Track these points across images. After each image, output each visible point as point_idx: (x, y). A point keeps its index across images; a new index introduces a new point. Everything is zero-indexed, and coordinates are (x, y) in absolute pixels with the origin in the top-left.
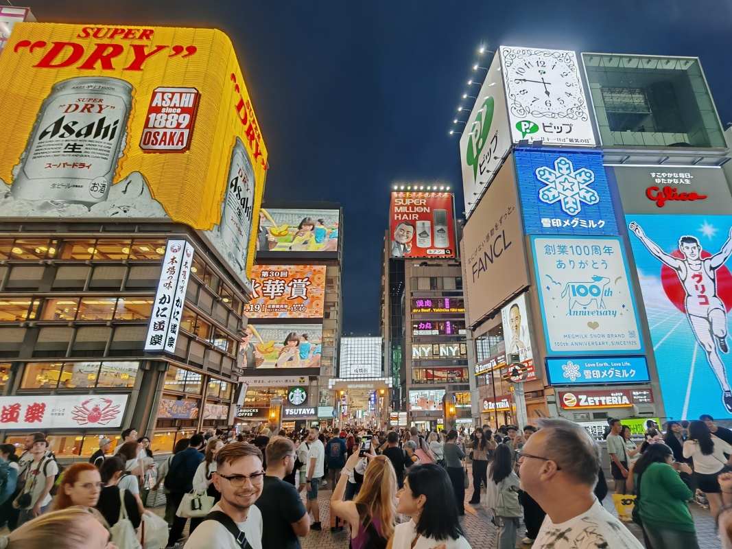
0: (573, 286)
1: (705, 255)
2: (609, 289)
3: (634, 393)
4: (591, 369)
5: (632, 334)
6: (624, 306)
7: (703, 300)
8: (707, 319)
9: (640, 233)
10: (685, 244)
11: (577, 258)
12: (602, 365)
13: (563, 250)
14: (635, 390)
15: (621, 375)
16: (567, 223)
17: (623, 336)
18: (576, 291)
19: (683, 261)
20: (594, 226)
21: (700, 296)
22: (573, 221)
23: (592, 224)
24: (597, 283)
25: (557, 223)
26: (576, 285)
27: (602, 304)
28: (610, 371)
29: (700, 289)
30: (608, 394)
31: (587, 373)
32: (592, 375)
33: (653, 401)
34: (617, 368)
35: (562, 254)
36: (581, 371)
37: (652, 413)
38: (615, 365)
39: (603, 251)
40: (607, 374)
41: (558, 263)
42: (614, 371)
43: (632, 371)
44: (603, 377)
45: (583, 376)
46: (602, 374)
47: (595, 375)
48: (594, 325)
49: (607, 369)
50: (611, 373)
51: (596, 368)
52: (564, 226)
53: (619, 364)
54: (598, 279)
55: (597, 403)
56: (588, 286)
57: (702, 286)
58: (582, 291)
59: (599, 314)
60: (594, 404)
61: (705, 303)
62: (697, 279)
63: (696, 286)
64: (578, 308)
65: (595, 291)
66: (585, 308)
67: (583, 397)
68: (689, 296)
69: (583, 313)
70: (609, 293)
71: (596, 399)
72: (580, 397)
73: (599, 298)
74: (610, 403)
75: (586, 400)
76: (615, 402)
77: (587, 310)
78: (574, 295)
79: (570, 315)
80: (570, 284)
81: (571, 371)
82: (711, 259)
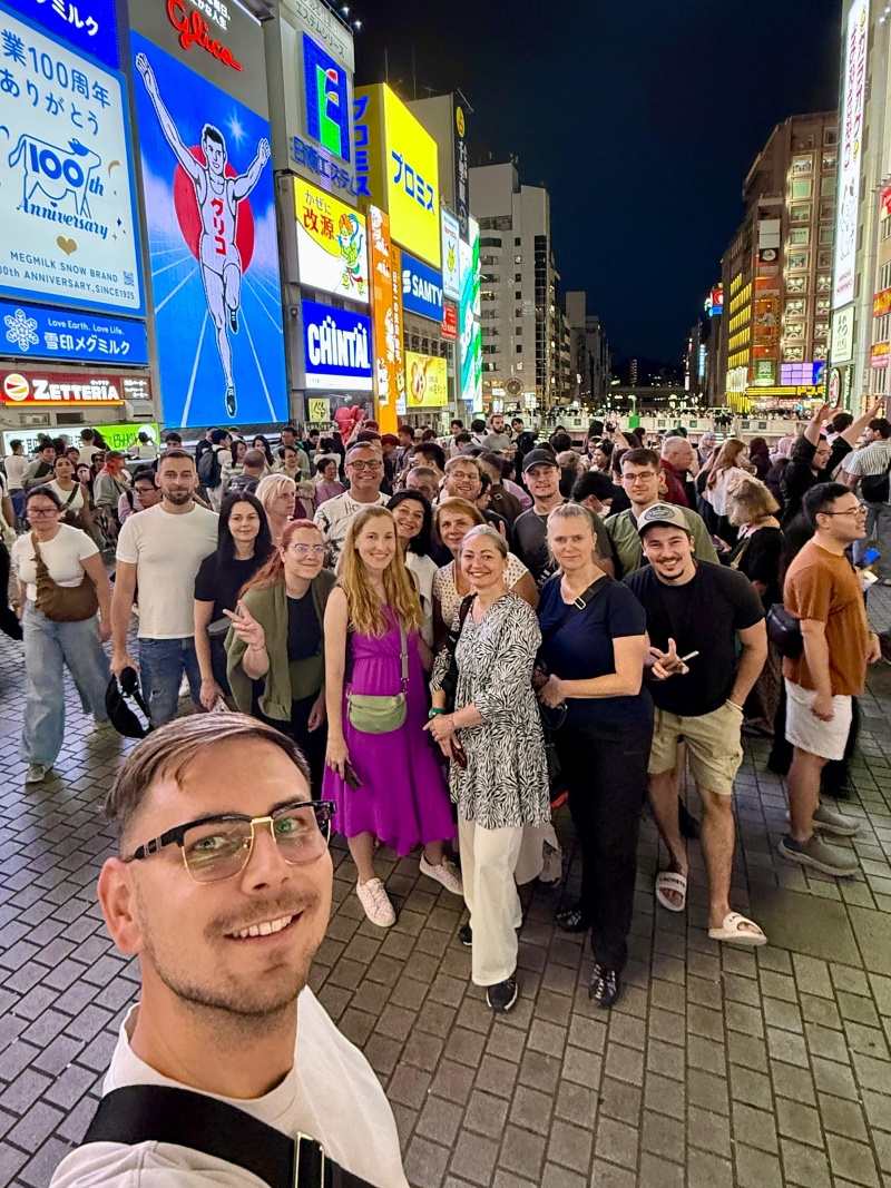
1: (230, 171)
4: (59, 331)
5: (128, 277)
6: (119, 222)
7: (220, 246)
8: (222, 277)
9: (152, 85)
10: (209, 141)
11: (44, 86)
12: (76, 326)
13: (14, 47)
14: (128, 377)
15: (108, 349)
17: (113, 278)
19: (204, 171)
20: (78, 25)
21: (217, 239)
23: (75, 17)
24: (77, 158)
26: (40, 147)
27: (85, 207)
28: (90, 340)
29: (219, 226)
31: (50, 337)
32: (59, 343)
33: (151, 395)
34: (101, 335)
35: (12, 57)
36: (40, 332)
37: (151, 416)
38: (99, 329)
39: (92, 92)
40: (85, 343)
41: (3, 76)
42: (98, 342)
43: (124, 344)
44: (77, 348)
45: (43, 343)
46: (76, 344)
47: (65, 344)
48: (68, 246)
49: (87, 335)
50: (91, 344)
51: (67, 331)
53: (107, 330)
54: (80, 150)
55: (67, 396)
56: (62, 158)
57: (222, 223)
58: (51, 165)
59: (79, 225)
60: (60, 397)
61: (222, 251)
62: (217, 208)
63: (215, 219)
64: (39, 200)
65: (73, 173)
66: (55, 205)
67: (41, 384)
68: (205, 233)
69: (50, 215)
70: (97, 187)
71: (66, 388)
72: (36, 383)
73: (80, 191)
74: (89, 398)
75: (47, 390)
76: (96, 396)
77: (57, 210)
78: (35, 169)
79: (26, 210)
80: (29, 141)
81: (21, 331)
82: (235, 182)
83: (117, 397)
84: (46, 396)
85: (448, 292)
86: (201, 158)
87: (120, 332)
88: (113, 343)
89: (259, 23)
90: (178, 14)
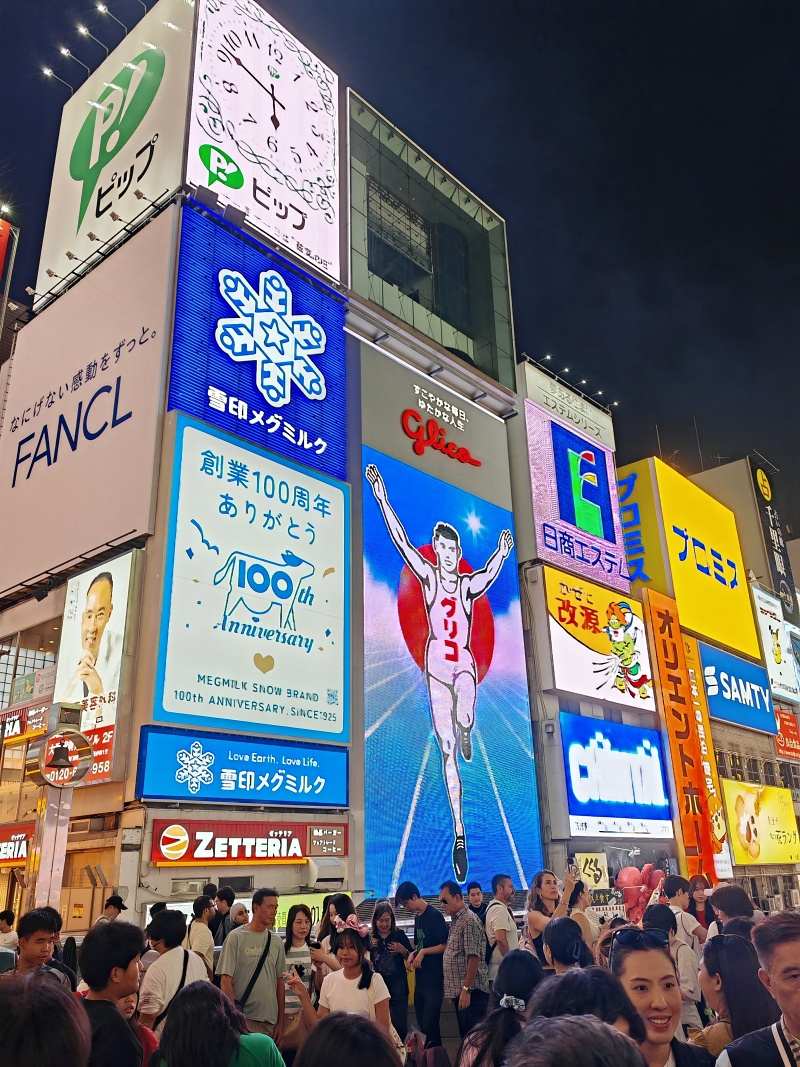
0: (242, 563)
1: (465, 568)
2: (310, 588)
3: (316, 833)
4: (238, 767)
5: (332, 696)
6: (328, 633)
7: (451, 651)
8: (451, 687)
9: (380, 493)
10: (442, 539)
11: (263, 505)
12: (261, 759)
13: (239, 473)
15: (297, 788)
16: (258, 417)
17: (314, 697)
19: (434, 569)
20: (308, 446)
21: (447, 643)
22: (272, 419)
23: (304, 439)
24: (288, 570)
25: (241, 409)
26: (250, 563)
27: (291, 620)
28: (277, 776)
29: (451, 629)
30: (261, 830)
31: (228, 774)
32: (237, 782)
33: (346, 853)
34: (291, 770)
35: (236, 482)
36: (216, 769)
37: (341, 880)
38: (290, 762)
39: (313, 504)
40: (269, 781)
41: (224, 500)
42: (285, 779)
43: (319, 779)
44: (259, 788)
45: (218, 782)
46: (257, 782)
47: (244, 783)
48: (264, 663)
49: (272, 770)
50: (278, 781)
51: (248, 766)
52: (252, 422)
53: (298, 762)
54: (292, 560)
56: (272, 570)
57: (454, 624)
58: (258, 578)
59: (281, 639)
60: (225, 855)
61: (454, 658)
62: (448, 608)
63: (446, 622)
64: (243, 617)
65: (282, 585)
66: (256, 620)
67: (205, 837)
68: (433, 638)
69: (249, 631)
70: (307, 596)
71: (235, 842)
72: (199, 835)
73: (287, 603)
74: (264, 855)
75: (211, 845)
76: (273, 851)
77: (258, 625)
78: (241, 584)
79: (223, 629)
80: (239, 557)
81: (194, 768)
82: (471, 578)
83: (299, 854)
84: (209, 854)
85: (777, 691)
86: (429, 555)
87: (315, 764)
88: (304, 780)
89: (503, 421)
90: (413, 425)
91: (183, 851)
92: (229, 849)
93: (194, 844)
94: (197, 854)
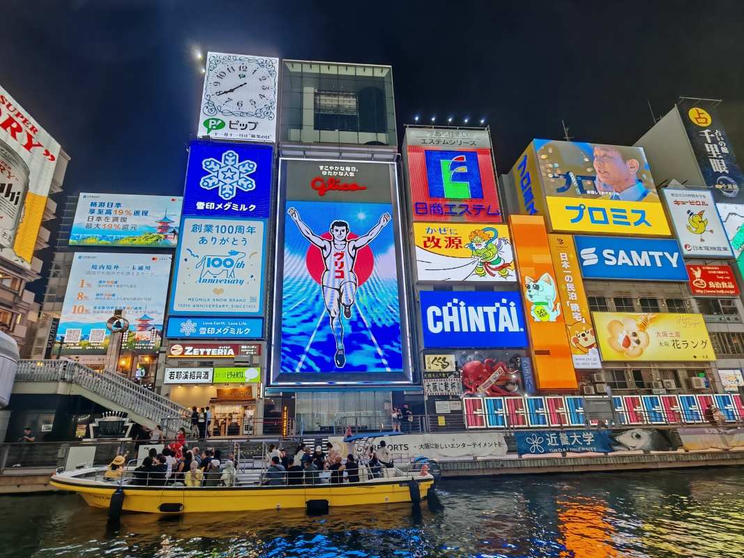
0: (209, 259)
1: (353, 236)
2: (243, 262)
3: (243, 347)
4: (207, 327)
5: (253, 299)
6: (252, 276)
7: (339, 274)
8: (339, 290)
9: (296, 218)
10: (336, 227)
11: (219, 236)
12: (217, 324)
13: (209, 228)
14: (244, 345)
15: (236, 332)
16: (220, 206)
17: (244, 301)
18: (211, 263)
19: (330, 242)
20: (244, 210)
21: (337, 271)
22: (227, 205)
23: (243, 208)
24: (232, 257)
25: (211, 206)
26: (212, 258)
27: (232, 274)
28: (225, 329)
29: (339, 265)
30: (216, 347)
31: (202, 329)
32: (206, 332)
33: (259, 353)
34: (232, 326)
35: (207, 232)
36: (197, 328)
38: (232, 324)
39: (246, 230)
40: (221, 331)
41: (201, 239)
42: (230, 329)
43: (247, 329)
44: (217, 333)
45: (198, 332)
46: (216, 331)
47: (210, 332)
48: (217, 291)
49: (223, 327)
51: (213, 326)
52: (217, 209)
53: (236, 324)
54: (234, 253)
55: (202, 353)
56: (223, 259)
57: (342, 263)
58: (217, 263)
59: (227, 282)
60: (198, 354)
61: (341, 277)
62: (339, 256)
63: (336, 262)
64: (209, 277)
65: (228, 263)
66: (215, 277)
68: (327, 270)
69: (212, 281)
70: (241, 265)
71: (202, 351)
72: (186, 348)
73: (230, 270)
74: (215, 354)
75: (192, 351)
76: (220, 353)
77: (216, 279)
78: (208, 266)
79: (200, 282)
80: (207, 257)
81: (188, 328)
82: (356, 241)
83: (233, 354)
84: (191, 354)
87: (245, 324)
88: (239, 330)
90: (318, 184)
91: (181, 353)
92: (200, 352)
93: (185, 351)
94: (185, 354)
